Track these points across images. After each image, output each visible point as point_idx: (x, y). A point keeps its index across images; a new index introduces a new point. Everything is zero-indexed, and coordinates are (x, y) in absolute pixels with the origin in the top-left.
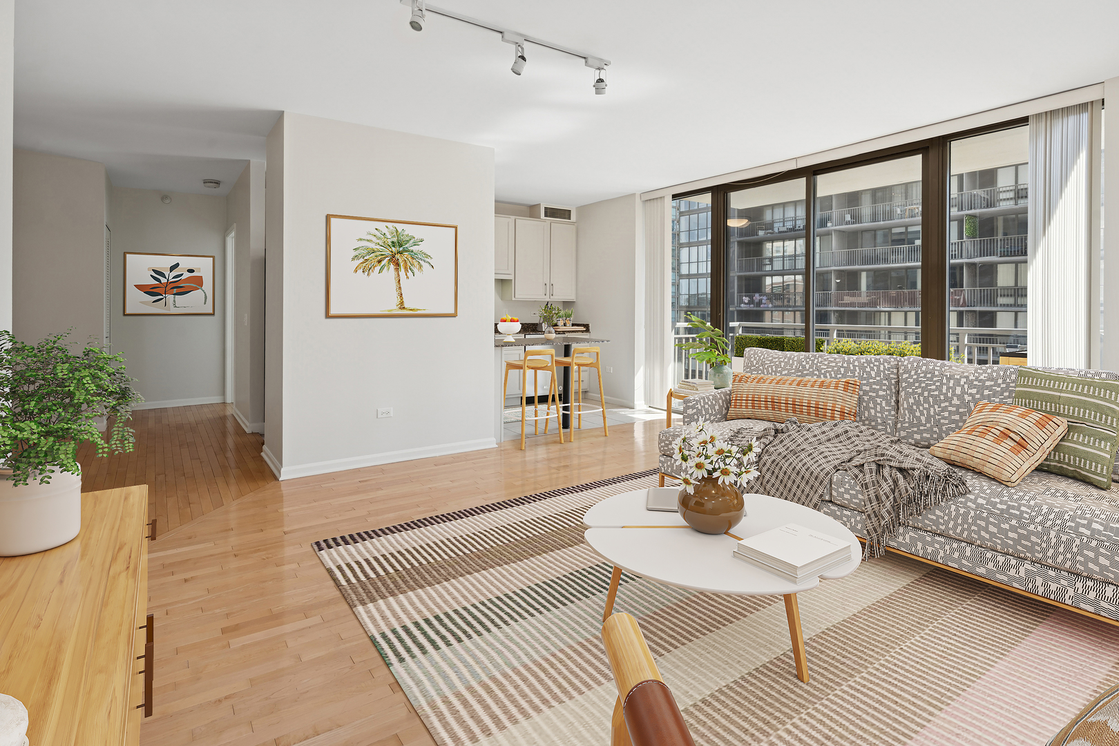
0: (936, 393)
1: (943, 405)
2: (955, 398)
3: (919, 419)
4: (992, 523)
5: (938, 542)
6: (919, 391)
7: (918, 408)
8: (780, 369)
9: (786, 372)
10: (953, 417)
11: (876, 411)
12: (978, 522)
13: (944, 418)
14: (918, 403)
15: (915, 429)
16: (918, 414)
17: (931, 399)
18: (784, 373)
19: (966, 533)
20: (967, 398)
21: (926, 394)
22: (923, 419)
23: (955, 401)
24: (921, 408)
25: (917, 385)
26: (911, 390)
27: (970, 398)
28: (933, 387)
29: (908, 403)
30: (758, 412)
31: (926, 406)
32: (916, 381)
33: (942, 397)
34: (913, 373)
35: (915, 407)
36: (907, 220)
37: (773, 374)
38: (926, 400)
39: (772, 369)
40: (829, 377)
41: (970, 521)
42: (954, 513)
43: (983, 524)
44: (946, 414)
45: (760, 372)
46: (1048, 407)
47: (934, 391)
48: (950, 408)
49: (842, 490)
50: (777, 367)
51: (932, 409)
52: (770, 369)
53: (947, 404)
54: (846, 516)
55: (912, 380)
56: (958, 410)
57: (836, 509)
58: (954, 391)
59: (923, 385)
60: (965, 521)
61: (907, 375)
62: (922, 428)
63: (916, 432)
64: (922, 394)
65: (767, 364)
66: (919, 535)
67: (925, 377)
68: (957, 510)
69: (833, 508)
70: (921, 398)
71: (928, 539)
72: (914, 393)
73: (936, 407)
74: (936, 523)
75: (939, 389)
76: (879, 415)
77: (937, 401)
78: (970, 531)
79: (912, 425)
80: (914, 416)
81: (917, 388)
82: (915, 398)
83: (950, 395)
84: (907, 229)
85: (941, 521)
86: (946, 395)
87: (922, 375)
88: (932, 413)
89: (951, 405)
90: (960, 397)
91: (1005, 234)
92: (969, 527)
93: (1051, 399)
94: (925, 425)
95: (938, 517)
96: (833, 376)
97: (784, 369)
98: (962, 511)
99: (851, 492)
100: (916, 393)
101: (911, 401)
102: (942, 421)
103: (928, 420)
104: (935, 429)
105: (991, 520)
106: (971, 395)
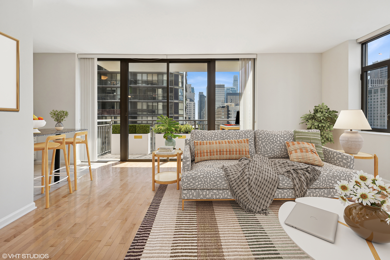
0: (272, 140)
1: (275, 144)
2: (278, 141)
3: (267, 150)
4: (332, 180)
5: (317, 191)
6: (267, 140)
7: (267, 146)
8: (213, 138)
9: (216, 139)
10: (278, 148)
11: (251, 149)
12: (329, 181)
13: (275, 148)
14: (266, 145)
15: (266, 153)
16: (267, 148)
17: (271, 143)
18: (215, 139)
19: (325, 185)
20: (281, 141)
21: (269, 141)
22: (268, 149)
23: (278, 142)
24: (268, 146)
25: (266, 138)
26: (263, 141)
27: (282, 141)
28: (271, 139)
29: (263, 145)
30: (213, 157)
31: (269, 145)
32: (265, 137)
33: (274, 142)
34: (263, 135)
35: (265, 146)
36: (112, 86)
37: (210, 140)
38: (269, 143)
39: (209, 138)
40: (234, 139)
41: (327, 181)
42: (322, 180)
43: (330, 181)
44: (276, 147)
45: (203, 140)
46: (308, 141)
47: (271, 140)
48: (277, 145)
49: (284, 182)
50: (211, 137)
51: (271, 146)
52: (208, 138)
53: (276, 143)
54: (285, 192)
55: (263, 137)
56: (279, 145)
57: (281, 190)
58: (277, 139)
59: (268, 138)
60: (325, 182)
61: (261, 136)
62: (268, 152)
63: (266, 154)
64: (268, 141)
65: (206, 136)
66: (311, 191)
67: (267, 136)
68: (323, 179)
69: (280, 190)
70: (268, 143)
71: (314, 191)
72: (265, 141)
73: (273, 145)
74: (316, 185)
75: (273, 139)
76: (252, 150)
77: (273, 143)
78: (327, 184)
79: (264, 152)
80: (266, 149)
81: (266, 139)
82: (265, 143)
83: (276, 141)
84: (111, 89)
85: (318, 184)
86: (275, 141)
87: (266, 135)
88: (271, 147)
89: (277, 144)
90: (279, 141)
91: (139, 93)
92: (327, 183)
93: (308, 139)
94: (269, 151)
95: (318, 183)
96: (235, 138)
97: (215, 137)
98: (324, 178)
99: (287, 182)
100: (266, 141)
101: (264, 144)
102: (275, 149)
103: (270, 150)
104: (273, 152)
105: (332, 179)
106: (282, 140)
